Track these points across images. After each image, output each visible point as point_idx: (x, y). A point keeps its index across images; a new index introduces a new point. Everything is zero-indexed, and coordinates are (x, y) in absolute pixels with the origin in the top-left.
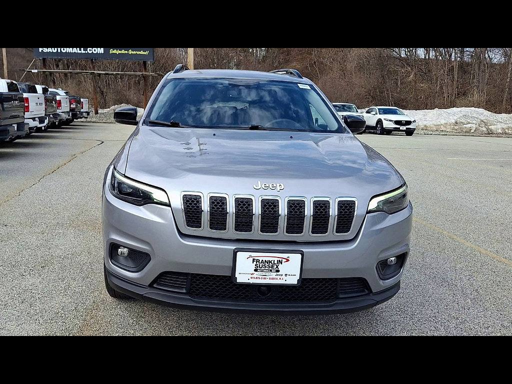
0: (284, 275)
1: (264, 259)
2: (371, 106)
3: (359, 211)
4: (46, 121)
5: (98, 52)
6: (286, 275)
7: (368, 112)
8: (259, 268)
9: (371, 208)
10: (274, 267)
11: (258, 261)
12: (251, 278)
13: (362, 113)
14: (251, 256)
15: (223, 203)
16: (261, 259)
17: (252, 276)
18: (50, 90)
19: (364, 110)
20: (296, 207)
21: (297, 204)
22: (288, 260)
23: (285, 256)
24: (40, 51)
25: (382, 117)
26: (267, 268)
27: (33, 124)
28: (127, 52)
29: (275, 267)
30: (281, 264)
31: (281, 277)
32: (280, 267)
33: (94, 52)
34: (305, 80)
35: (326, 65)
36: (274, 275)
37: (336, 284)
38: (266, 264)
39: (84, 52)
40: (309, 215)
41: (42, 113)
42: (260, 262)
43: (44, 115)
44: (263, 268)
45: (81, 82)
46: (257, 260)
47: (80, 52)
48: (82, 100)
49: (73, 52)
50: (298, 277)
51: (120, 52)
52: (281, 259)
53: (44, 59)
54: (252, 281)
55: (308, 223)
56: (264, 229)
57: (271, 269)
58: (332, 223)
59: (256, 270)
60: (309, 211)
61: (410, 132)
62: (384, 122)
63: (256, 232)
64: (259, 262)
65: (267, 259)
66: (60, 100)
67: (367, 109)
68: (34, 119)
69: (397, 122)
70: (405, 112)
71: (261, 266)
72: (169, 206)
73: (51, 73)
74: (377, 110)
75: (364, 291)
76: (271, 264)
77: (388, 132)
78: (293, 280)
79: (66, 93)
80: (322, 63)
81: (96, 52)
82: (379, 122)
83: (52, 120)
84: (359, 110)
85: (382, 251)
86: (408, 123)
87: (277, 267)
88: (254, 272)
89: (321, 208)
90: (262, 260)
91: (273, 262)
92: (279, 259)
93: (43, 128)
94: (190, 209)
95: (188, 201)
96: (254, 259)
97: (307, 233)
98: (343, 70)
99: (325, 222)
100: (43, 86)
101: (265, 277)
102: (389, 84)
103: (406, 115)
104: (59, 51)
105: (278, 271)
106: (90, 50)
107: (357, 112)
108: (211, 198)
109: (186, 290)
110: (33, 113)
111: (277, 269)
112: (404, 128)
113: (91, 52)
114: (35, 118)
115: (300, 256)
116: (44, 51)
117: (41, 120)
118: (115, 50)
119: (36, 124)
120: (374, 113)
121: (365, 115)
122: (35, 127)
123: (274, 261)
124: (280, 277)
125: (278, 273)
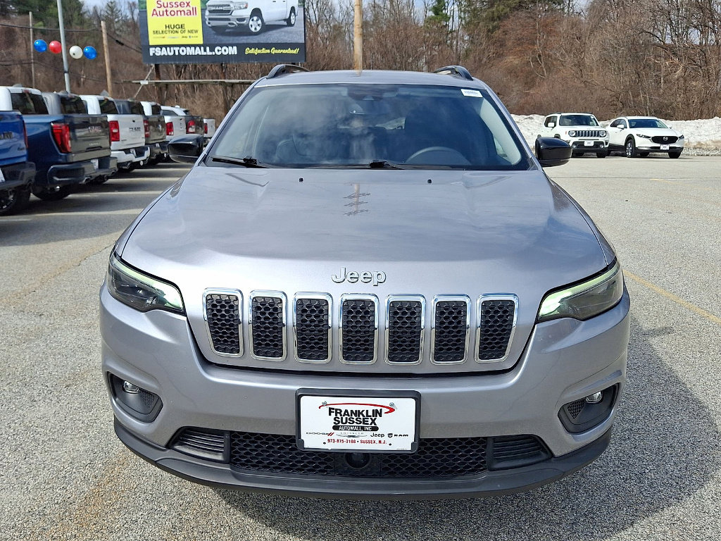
0: (386, 436)
1: (349, 408)
2: (620, 116)
3: (520, 319)
4: (147, 153)
5: (230, 54)
6: (390, 435)
7: (614, 125)
8: (340, 424)
9: (544, 311)
10: (366, 422)
11: (338, 411)
12: (329, 440)
13: (604, 126)
14: (325, 404)
15: (276, 309)
16: (343, 408)
17: (330, 437)
18: (163, 108)
19: (609, 123)
20: (404, 313)
21: (407, 309)
22: (392, 410)
23: (386, 402)
24: (151, 54)
25: (634, 132)
26: (355, 424)
27: (125, 158)
28: (268, 51)
29: (370, 421)
30: (381, 416)
31: (382, 439)
32: (379, 421)
33: (224, 53)
34: (477, 82)
35: (555, 59)
36: (368, 435)
37: (485, 447)
38: (353, 416)
39: (211, 53)
40: (428, 327)
41: (141, 142)
42: (343, 413)
43: (144, 145)
44: (348, 424)
45: (210, 95)
46: (336, 410)
47: (205, 53)
48: (205, 121)
49: (196, 54)
50: (411, 439)
51: (259, 51)
52: (379, 408)
53: (157, 66)
54: (330, 446)
55: (428, 341)
56: (348, 353)
57: (362, 425)
58: (472, 340)
59: (336, 428)
60: (428, 320)
61: (674, 154)
62: (636, 138)
63: (336, 358)
64: (340, 413)
65: (355, 408)
66: (171, 123)
67: (613, 120)
68: (127, 151)
69: (656, 139)
70: (669, 123)
71: (344, 421)
72: (183, 313)
73: (167, 85)
74: (627, 122)
75: (538, 455)
76: (361, 417)
77: (644, 154)
78: (405, 444)
79: (186, 112)
80: (550, 56)
81: (226, 53)
82: (630, 139)
83: (158, 151)
84: (600, 123)
85: (567, 388)
86: (673, 139)
87: (373, 421)
88: (333, 431)
89: (451, 314)
90: (346, 411)
91: (364, 413)
92: (375, 408)
93: (142, 163)
94: (218, 320)
95: (214, 306)
96: (330, 409)
97: (427, 360)
98: (580, 65)
99: (458, 341)
100: (154, 103)
101: (353, 439)
102: (649, 83)
103: (670, 128)
104: (177, 54)
105: (375, 429)
106: (218, 51)
107: (597, 125)
108: (255, 300)
109: (224, 456)
110: (125, 143)
111: (373, 425)
112: (667, 147)
113: (220, 53)
114: (129, 149)
115: (412, 402)
116: (156, 54)
117: (140, 152)
118: (253, 49)
119: (131, 157)
120: (622, 126)
121: (609, 129)
122: (128, 162)
123: (367, 411)
124: (380, 438)
125: (375, 432)
